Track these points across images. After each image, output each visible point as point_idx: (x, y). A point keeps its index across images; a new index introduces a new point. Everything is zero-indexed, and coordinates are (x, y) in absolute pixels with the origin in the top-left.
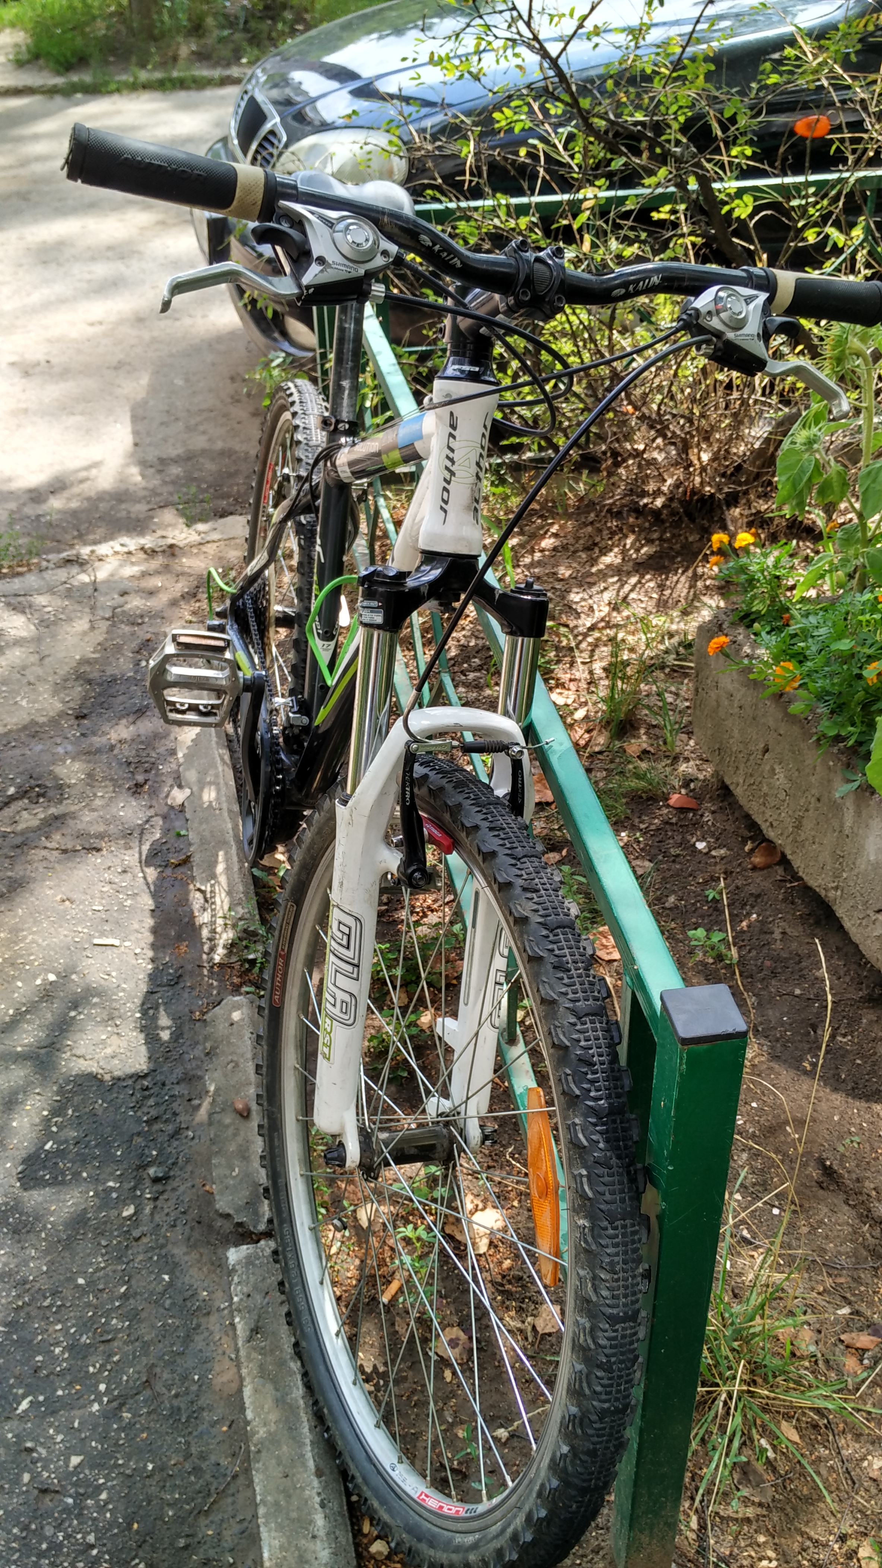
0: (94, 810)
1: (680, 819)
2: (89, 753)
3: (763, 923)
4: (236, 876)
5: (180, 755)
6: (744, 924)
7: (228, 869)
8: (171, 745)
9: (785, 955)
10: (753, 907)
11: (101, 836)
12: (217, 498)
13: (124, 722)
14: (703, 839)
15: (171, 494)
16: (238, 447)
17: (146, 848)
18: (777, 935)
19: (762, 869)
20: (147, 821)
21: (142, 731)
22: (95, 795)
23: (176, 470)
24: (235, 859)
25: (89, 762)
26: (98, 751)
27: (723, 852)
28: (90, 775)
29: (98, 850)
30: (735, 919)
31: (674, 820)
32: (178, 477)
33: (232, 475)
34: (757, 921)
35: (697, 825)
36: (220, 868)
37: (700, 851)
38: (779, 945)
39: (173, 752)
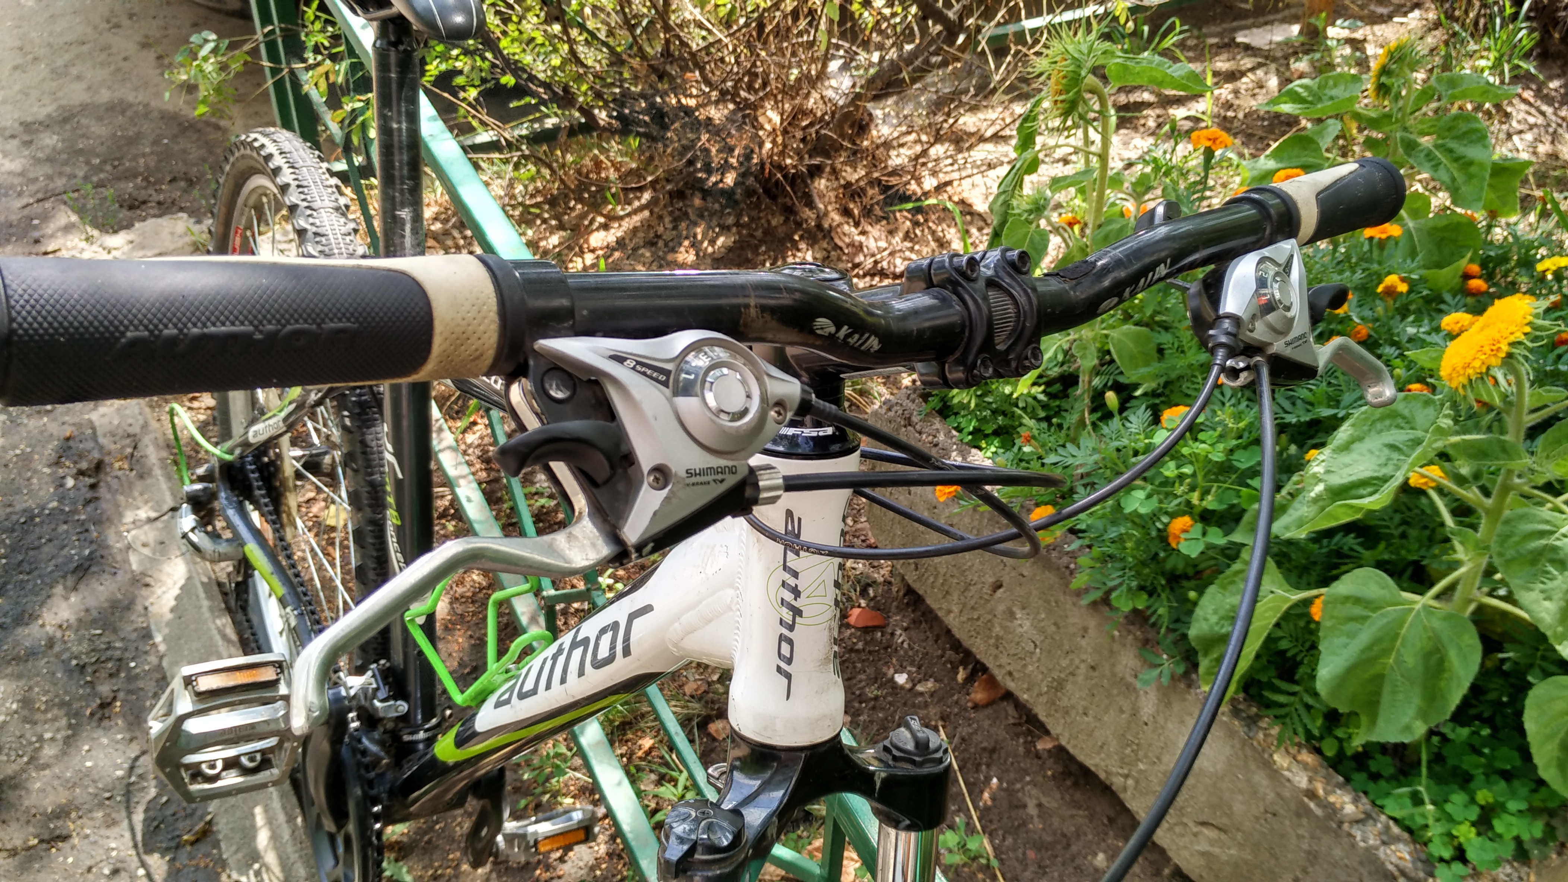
0: (46, 766)
1: (867, 643)
2: (17, 659)
3: (1010, 792)
4: (290, 849)
5: (158, 638)
6: (986, 795)
7: (275, 837)
8: (140, 622)
9: (1049, 839)
10: (988, 766)
11: (62, 813)
12: (119, 179)
13: (59, 589)
14: (901, 669)
15: (50, 178)
16: (131, 97)
17: (139, 817)
18: (1032, 810)
19: (986, 706)
20: (132, 768)
21: (91, 602)
22: (41, 739)
23: (50, 140)
24: (281, 818)
25: (19, 677)
26: (32, 654)
27: (930, 684)
28: (26, 702)
29: (65, 838)
30: (975, 790)
31: (860, 645)
32: (54, 149)
33: (133, 141)
34: (1000, 787)
35: (888, 647)
36: (263, 838)
37: (902, 688)
38: (1037, 824)
39: (147, 635)
